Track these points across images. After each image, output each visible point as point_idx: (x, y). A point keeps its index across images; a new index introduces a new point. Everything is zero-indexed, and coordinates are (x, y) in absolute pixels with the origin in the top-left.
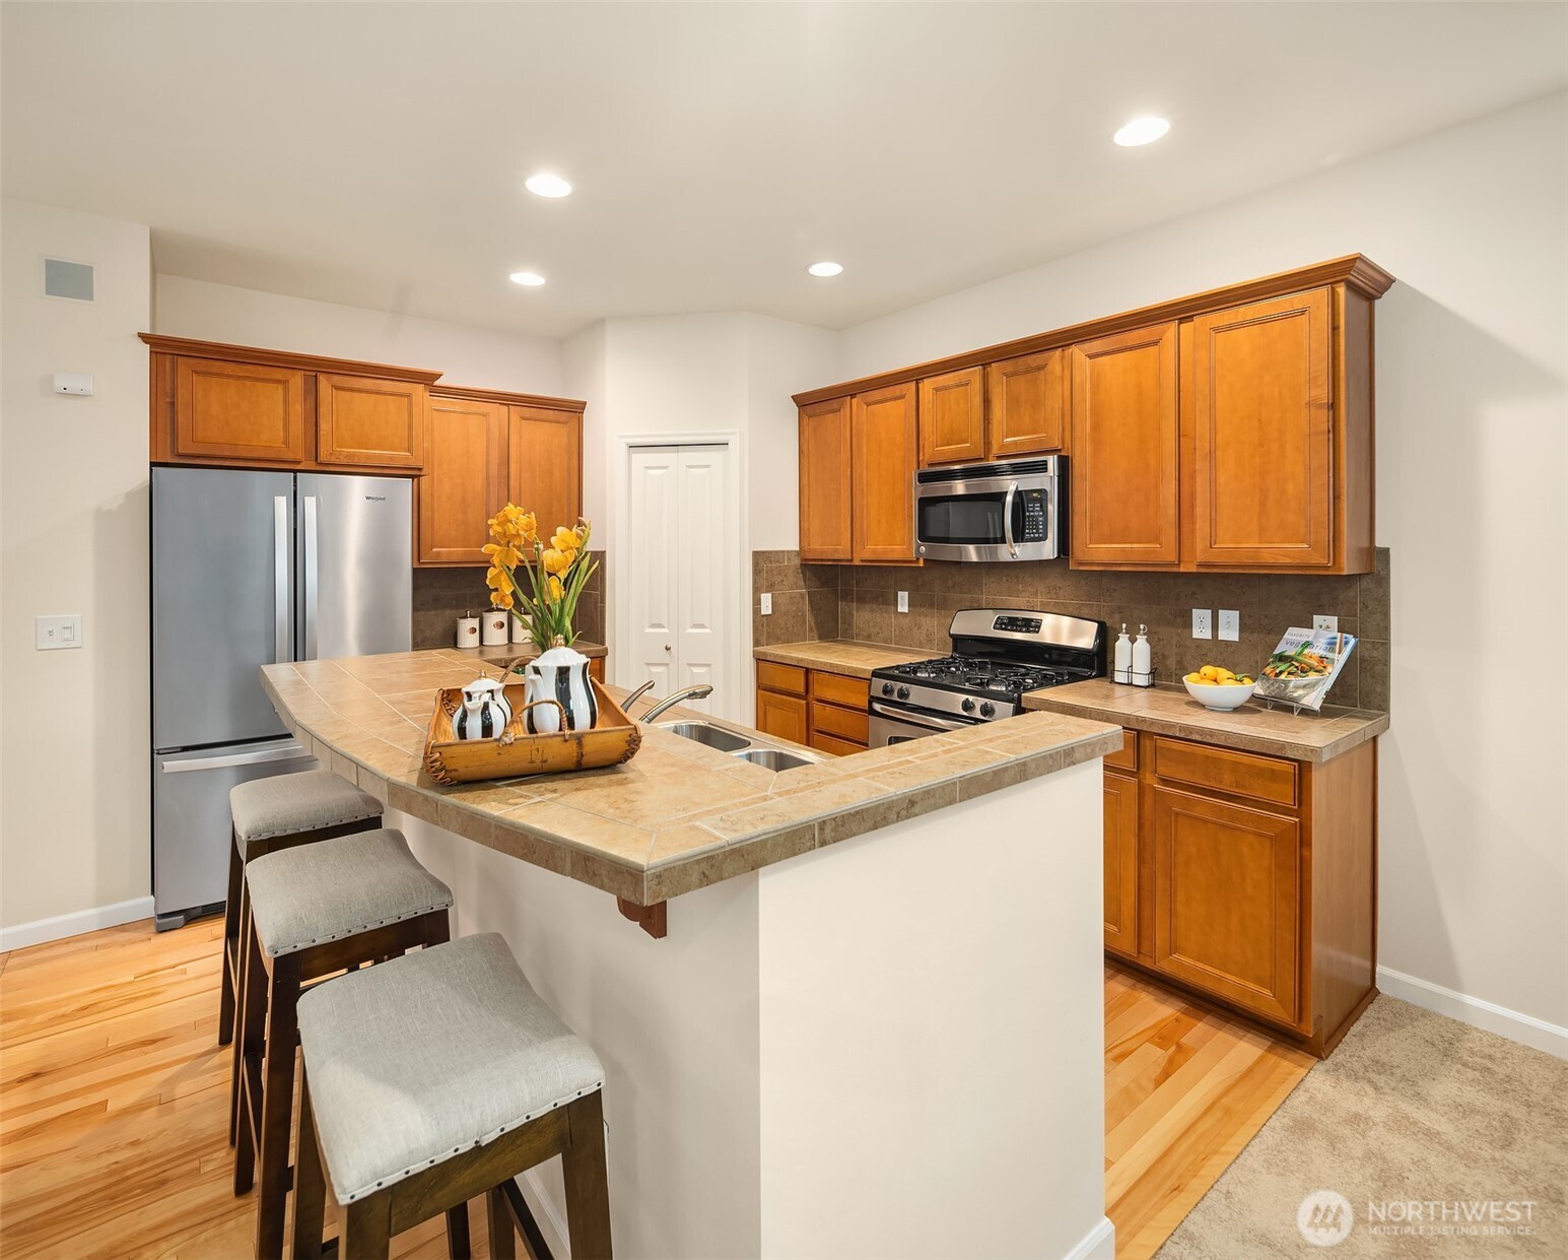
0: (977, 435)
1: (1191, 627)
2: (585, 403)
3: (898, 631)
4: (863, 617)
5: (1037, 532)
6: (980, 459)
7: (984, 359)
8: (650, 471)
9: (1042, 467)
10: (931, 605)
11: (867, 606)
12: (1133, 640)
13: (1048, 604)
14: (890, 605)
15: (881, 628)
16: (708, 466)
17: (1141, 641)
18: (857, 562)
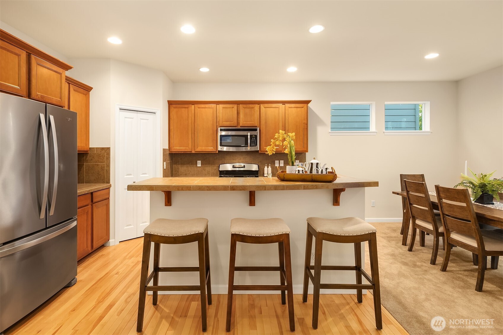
0: (236, 121)
1: (275, 164)
2: (92, 88)
3: (197, 172)
4: (182, 169)
5: (254, 144)
6: (236, 127)
7: (238, 103)
8: (126, 119)
9: (256, 130)
10: (209, 164)
11: (185, 166)
12: (268, 167)
13: (243, 161)
14: (194, 165)
15: (191, 172)
16: (148, 120)
17: (270, 167)
18: (193, 152)
